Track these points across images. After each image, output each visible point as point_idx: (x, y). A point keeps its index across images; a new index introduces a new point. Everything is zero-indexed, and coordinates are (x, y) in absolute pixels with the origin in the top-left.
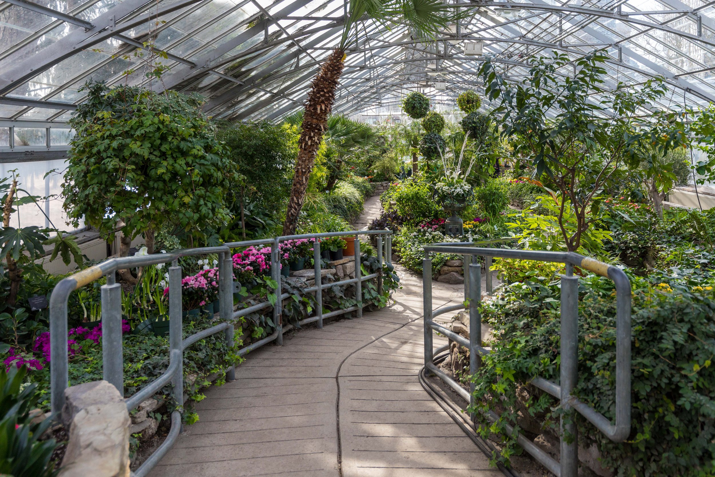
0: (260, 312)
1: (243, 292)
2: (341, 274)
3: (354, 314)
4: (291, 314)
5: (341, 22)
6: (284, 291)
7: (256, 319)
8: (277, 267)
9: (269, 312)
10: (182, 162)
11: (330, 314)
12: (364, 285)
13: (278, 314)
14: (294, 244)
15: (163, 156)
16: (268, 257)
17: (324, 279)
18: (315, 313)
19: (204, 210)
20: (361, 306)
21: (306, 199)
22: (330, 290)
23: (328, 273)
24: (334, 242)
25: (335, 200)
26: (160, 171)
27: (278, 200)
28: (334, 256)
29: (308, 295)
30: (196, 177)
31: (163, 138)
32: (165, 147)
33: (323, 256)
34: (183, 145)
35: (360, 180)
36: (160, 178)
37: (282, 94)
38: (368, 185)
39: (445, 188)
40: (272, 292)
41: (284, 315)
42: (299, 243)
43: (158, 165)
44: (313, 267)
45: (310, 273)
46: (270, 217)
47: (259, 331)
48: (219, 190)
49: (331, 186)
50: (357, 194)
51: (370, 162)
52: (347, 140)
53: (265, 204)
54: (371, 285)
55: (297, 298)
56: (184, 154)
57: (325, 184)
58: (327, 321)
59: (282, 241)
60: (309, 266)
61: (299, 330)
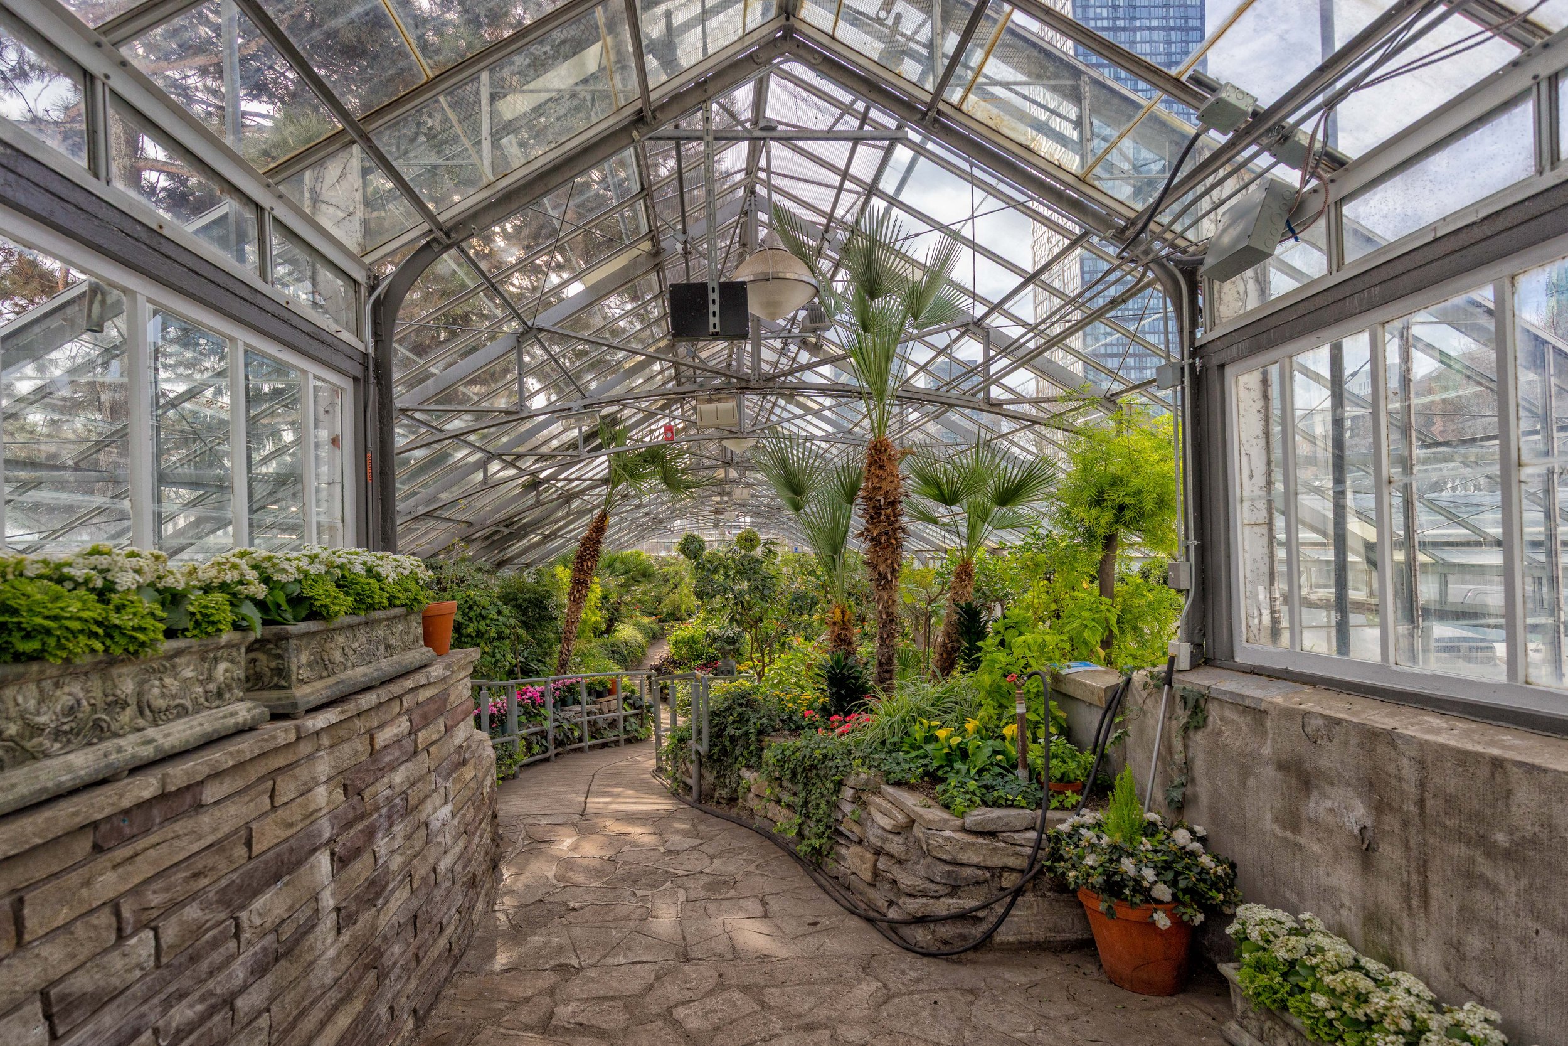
0: (536, 733)
1: (523, 719)
2: (605, 709)
3: (617, 743)
4: (562, 737)
5: (605, 481)
6: (556, 720)
7: (533, 739)
8: (550, 701)
9: (543, 734)
10: (483, 623)
11: (594, 742)
12: (626, 719)
13: (550, 737)
14: (564, 684)
15: (470, 620)
16: (543, 694)
17: (589, 713)
18: (580, 740)
19: (498, 656)
20: (623, 737)
21: (578, 645)
22: (595, 722)
23: (594, 708)
24: (600, 682)
25: (612, 645)
26: (469, 630)
27: (550, 646)
28: (600, 695)
29: (576, 724)
30: (493, 634)
31: (470, 608)
32: (472, 614)
33: (590, 694)
34: (484, 612)
35: (646, 620)
36: (469, 635)
37: (553, 535)
38: (656, 627)
39: (716, 631)
40: (546, 719)
41: (555, 739)
42: (568, 683)
43: (467, 626)
44: (579, 703)
45: (578, 708)
46: (544, 663)
47: (536, 748)
48: (507, 642)
49: (609, 630)
50: (640, 637)
51: (659, 600)
52: (627, 580)
53: (539, 651)
54: (632, 720)
55: (566, 726)
56: (484, 618)
57: (603, 627)
58: (592, 747)
59: (555, 681)
60: (577, 702)
61: (568, 752)
